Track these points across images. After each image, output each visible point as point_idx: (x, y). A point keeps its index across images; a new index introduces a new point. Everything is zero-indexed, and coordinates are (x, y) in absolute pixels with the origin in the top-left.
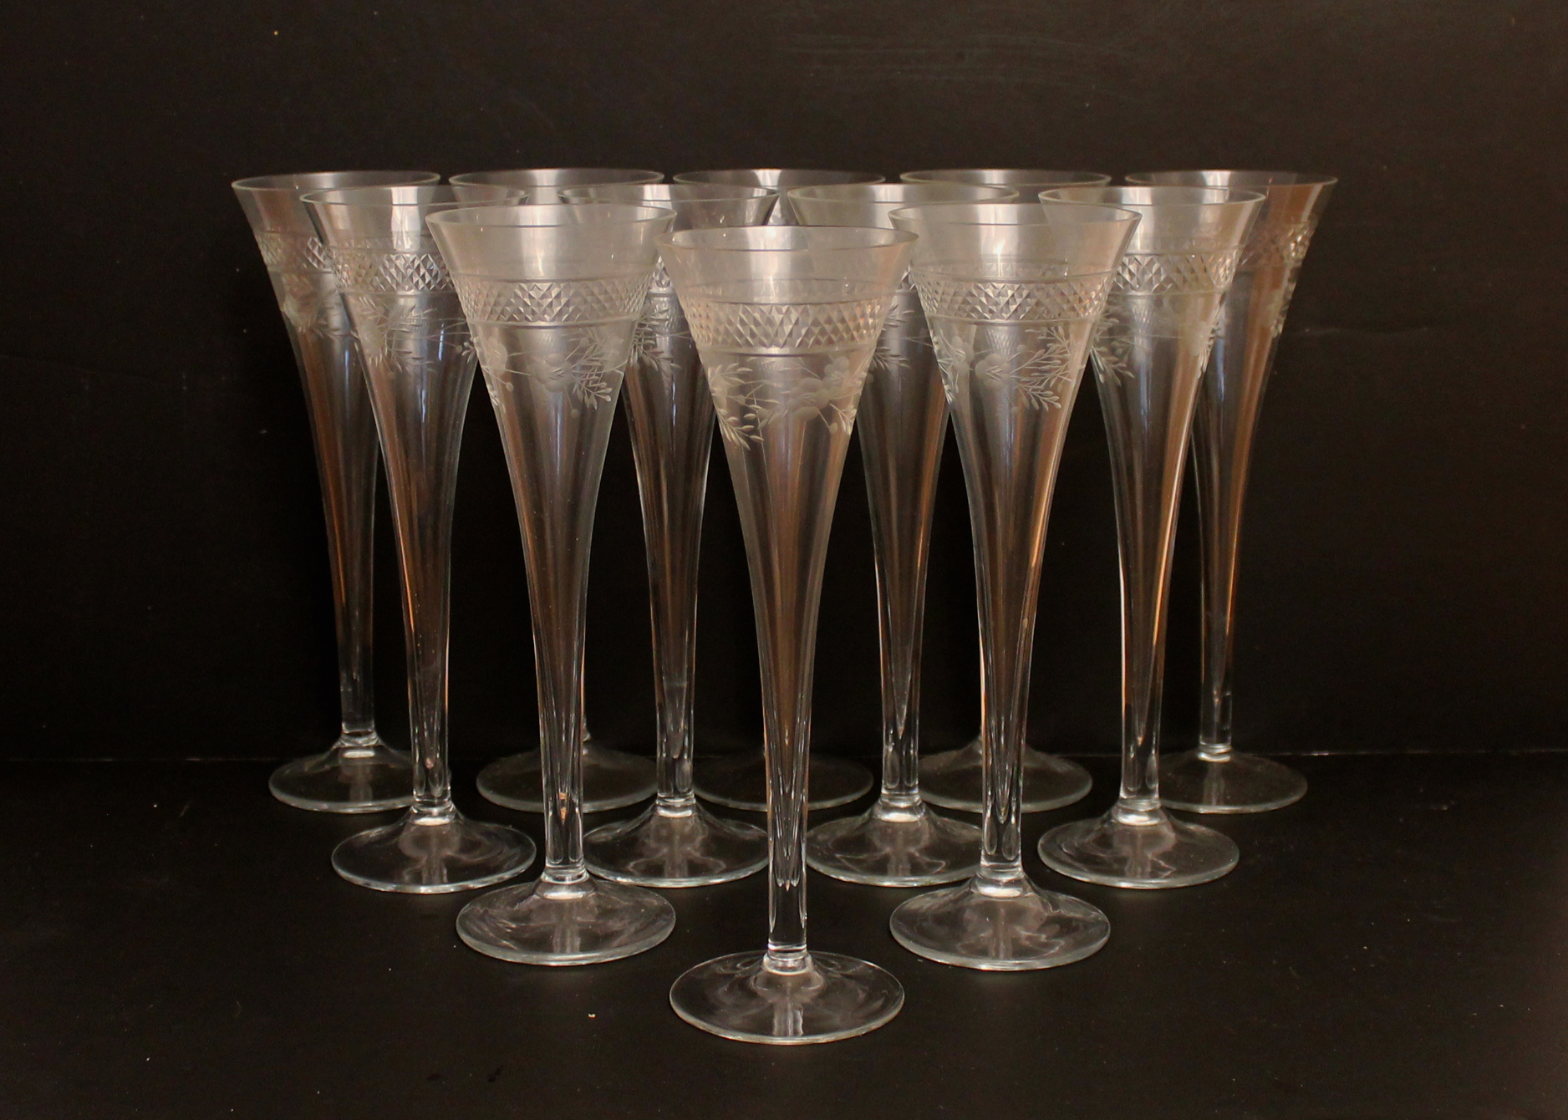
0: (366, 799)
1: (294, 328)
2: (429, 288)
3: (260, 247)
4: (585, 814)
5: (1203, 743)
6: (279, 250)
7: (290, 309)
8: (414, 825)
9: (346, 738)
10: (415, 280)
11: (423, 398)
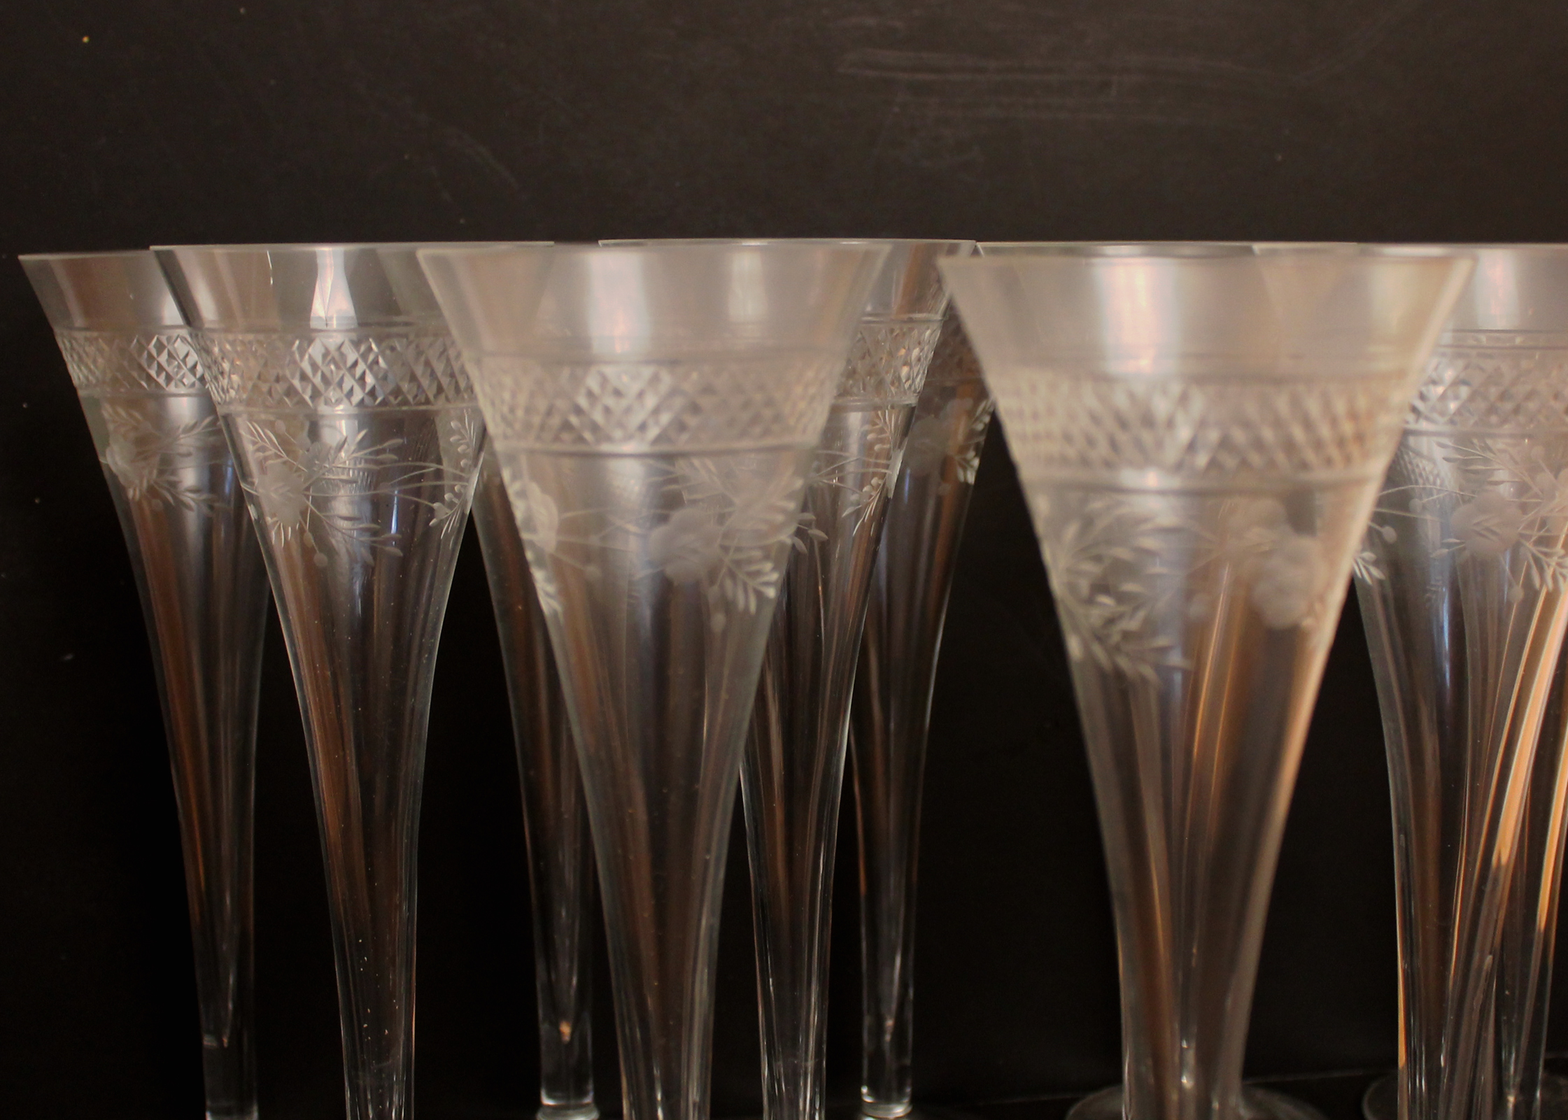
1: (122, 490)
2: (375, 398)
3: (67, 357)
6: (100, 361)
7: (118, 459)
10: (346, 387)
11: (350, 582)
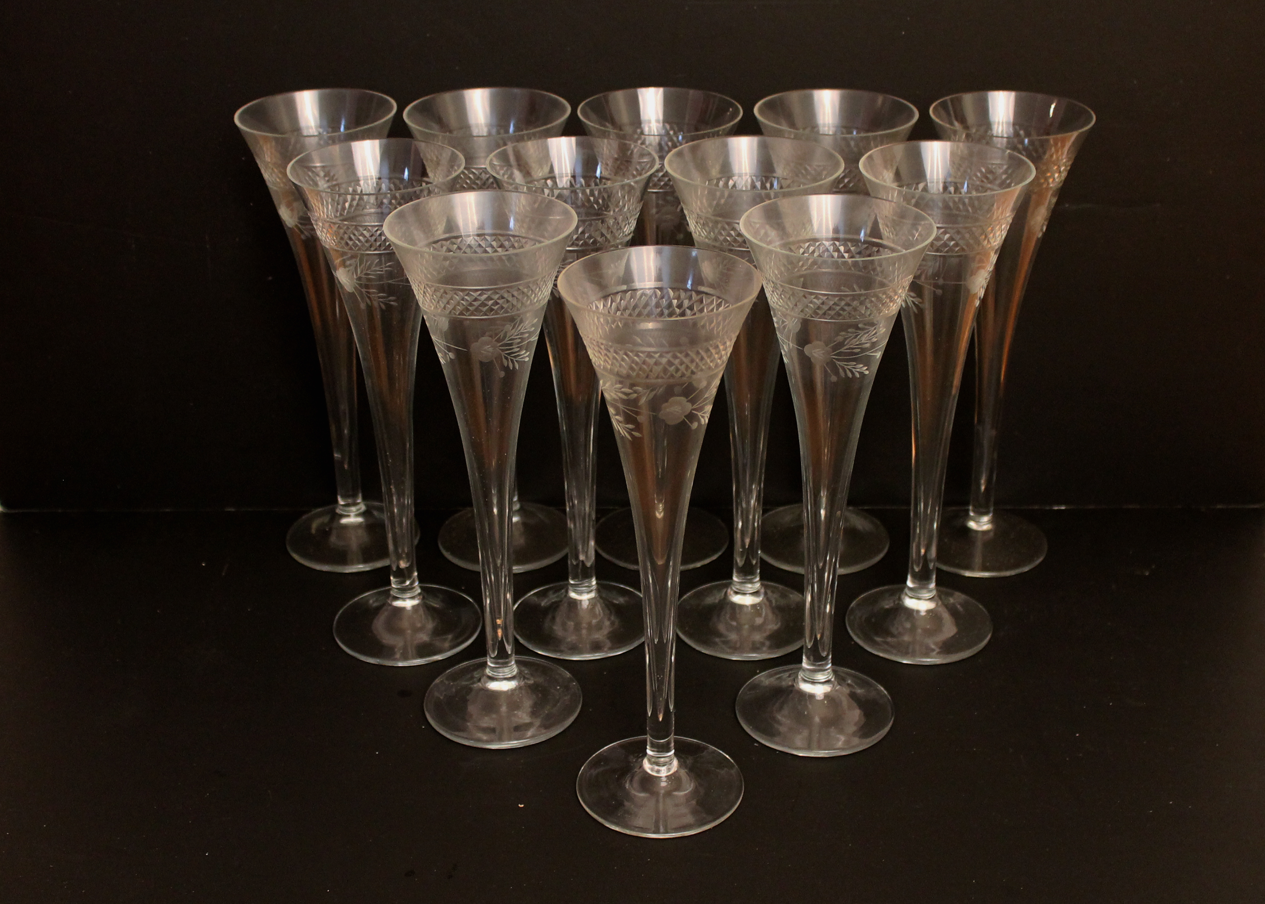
0: (359, 563)
4: (515, 575)
5: (972, 514)
8: (391, 605)
9: (341, 507)
